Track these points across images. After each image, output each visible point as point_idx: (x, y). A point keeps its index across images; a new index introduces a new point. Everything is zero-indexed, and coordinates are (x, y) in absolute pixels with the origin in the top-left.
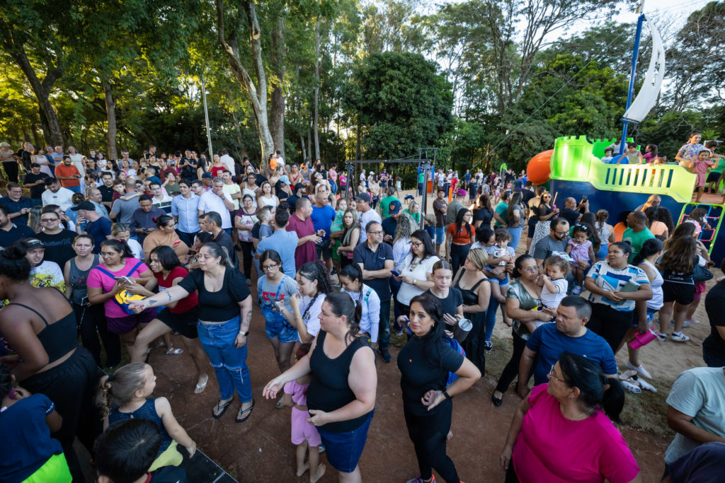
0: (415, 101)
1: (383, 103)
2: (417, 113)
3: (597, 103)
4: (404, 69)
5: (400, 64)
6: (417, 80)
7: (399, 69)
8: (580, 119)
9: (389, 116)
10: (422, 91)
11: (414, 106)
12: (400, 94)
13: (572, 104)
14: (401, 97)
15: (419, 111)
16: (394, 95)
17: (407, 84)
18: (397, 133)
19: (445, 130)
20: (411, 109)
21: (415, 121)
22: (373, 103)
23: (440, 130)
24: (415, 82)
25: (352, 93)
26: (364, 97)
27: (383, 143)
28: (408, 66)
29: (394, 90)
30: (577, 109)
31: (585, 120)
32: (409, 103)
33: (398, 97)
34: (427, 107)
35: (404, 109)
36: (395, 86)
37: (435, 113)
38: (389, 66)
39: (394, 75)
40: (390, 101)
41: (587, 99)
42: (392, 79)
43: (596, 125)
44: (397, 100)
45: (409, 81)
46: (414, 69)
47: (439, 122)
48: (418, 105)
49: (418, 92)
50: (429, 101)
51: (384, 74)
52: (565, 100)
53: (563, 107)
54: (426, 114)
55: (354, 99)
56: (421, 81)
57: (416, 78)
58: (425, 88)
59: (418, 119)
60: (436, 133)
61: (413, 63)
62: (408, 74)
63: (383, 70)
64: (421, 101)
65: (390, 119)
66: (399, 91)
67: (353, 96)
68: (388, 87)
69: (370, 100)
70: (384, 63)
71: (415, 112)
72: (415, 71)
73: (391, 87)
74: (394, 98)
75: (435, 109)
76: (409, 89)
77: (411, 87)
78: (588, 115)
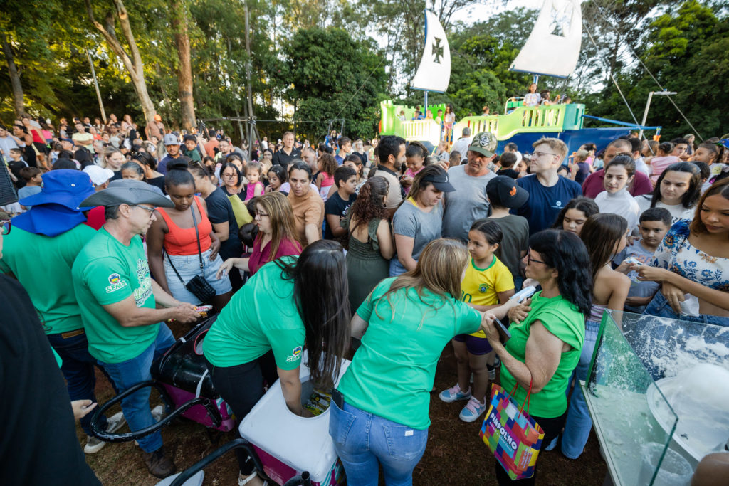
0: (338, 77)
1: (308, 79)
2: (340, 88)
3: (490, 80)
4: (327, 45)
5: (323, 41)
6: (339, 56)
7: (322, 46)
8: (475, 95)
9: (314, 91)
10: (344, 67)
11: (337, 82)
12: (323, 69)
13: (472, 81)
14: (324, 72)
15: (341, 86)
16: (317, 70)
17: (330, 60)
18: (322, 107)
19: (368, 104)
20: (335, 84)
21: (339, 96)
22: (300, 78)
23: (364, 104)
24: (338, 58)
25: (279, 68)
26: (291, 72)
27: (309, 117)
28: (331, 42)
29: (317, 66)
30: (474, 86)
31: (479, 95)
32: (332, 78)
33: (320, 73)
34: (349, 83)
35: (328, 85)
36: (317, 62)
37: (358, 88)
38: (313, 42)
39: (316, 51)
40: (315, 77)
41: (484, 77)
42: (314, 55)
43: (489, 99)
44: (319, 76)
45: (331, 57)
46: (337, 45)
47: (362, 97)
48: (341, 81)
49: (340, 68)
50: (350, 77)
51: (307, 50)
52: (467, 77)
53: (465, 84)
54: (349, 90)
55: (281, 74)
56: (343, 58)
57: (338, 54)
58: (347, 65)
59: (341, 94)
60: (360, 107)
61: (336, 40)
62: (331, 50)
63: (307, 46)
64: (343, 77)
65: (316, 94)
66: (321, 67)
67: (279, 71)
68: (311, 62)
69: (296, 75)
70: (308, 39)
71: (338, 87)
72: (337, 48)
73: (314, 63)
74: (316, 73)
75: (358, 86)
76: (330, 66)
77: (334, 63)
78: (481, 91)
